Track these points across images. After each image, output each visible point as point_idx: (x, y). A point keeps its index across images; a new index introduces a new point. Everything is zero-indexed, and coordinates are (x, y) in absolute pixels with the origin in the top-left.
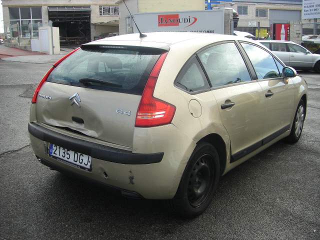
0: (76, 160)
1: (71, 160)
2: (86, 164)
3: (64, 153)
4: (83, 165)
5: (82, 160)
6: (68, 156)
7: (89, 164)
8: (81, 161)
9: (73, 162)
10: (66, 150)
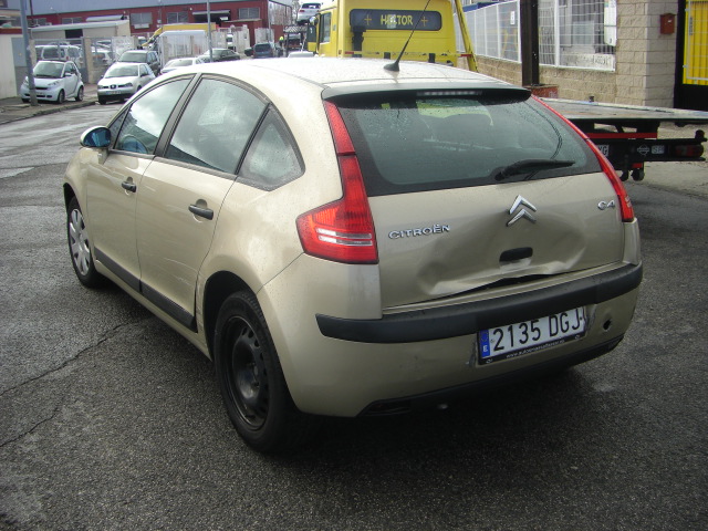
0: (554, 331)
1: (545, 337)
2: (576, 326)
3: (525, 333)
4: (571, 332)
5: (567, 323)
6: (536, 334)
7: (582, 322)
8: (565, 327)
9: (549, 338)
10: (528, 323)
